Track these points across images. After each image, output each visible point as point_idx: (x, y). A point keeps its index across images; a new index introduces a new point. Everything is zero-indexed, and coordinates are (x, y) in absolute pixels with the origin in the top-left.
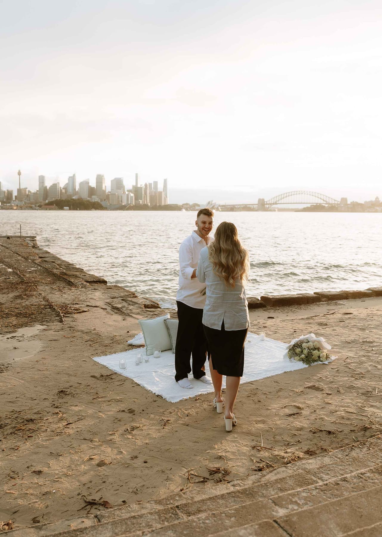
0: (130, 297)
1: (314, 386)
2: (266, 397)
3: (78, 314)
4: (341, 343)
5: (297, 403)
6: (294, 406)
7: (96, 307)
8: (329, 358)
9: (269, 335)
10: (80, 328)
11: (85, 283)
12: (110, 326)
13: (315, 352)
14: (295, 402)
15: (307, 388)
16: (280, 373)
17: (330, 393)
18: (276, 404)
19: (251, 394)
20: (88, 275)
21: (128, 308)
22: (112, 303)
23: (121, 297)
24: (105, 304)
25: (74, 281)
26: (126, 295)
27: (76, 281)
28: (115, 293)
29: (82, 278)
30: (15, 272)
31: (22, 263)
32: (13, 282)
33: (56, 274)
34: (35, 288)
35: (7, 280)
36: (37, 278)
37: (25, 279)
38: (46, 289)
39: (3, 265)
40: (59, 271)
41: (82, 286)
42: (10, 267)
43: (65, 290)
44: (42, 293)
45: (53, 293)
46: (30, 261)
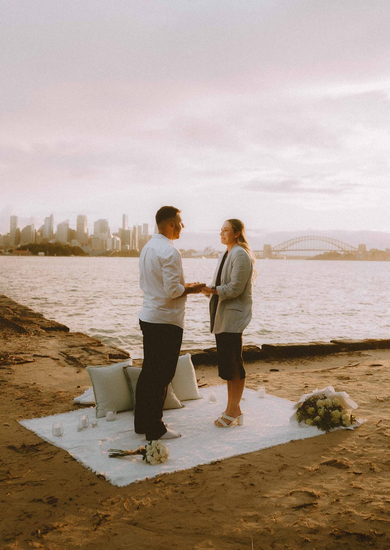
0: (94, 346)
1: (336, 461)
2: (263, 478)
3: (18, 366)
4: (370, 401)
5: (310, 488)
6: (305, 492)
8: (355, 420)
9: (271, 391)
10: (14, 382)
11: (40, 330)
12: (56, 379)
13: (336, 413)
14: (306, 485)
15: (324, 464)
16: (284, 442)
17: (359, 471)
18: (277, 490)
19: (240, 473)
20: (47, 321)
21: (87, 359)
22: (68, 352)
23: (82, 346)
24: (59, 354)
25: (26, 328)
26: (88, 344)
27: (29, 328)
28: (76, 341)
29: (37, 324)
33: (7, 319)
40: (11, 316)
41: (35, 333)
43: (12, 338)
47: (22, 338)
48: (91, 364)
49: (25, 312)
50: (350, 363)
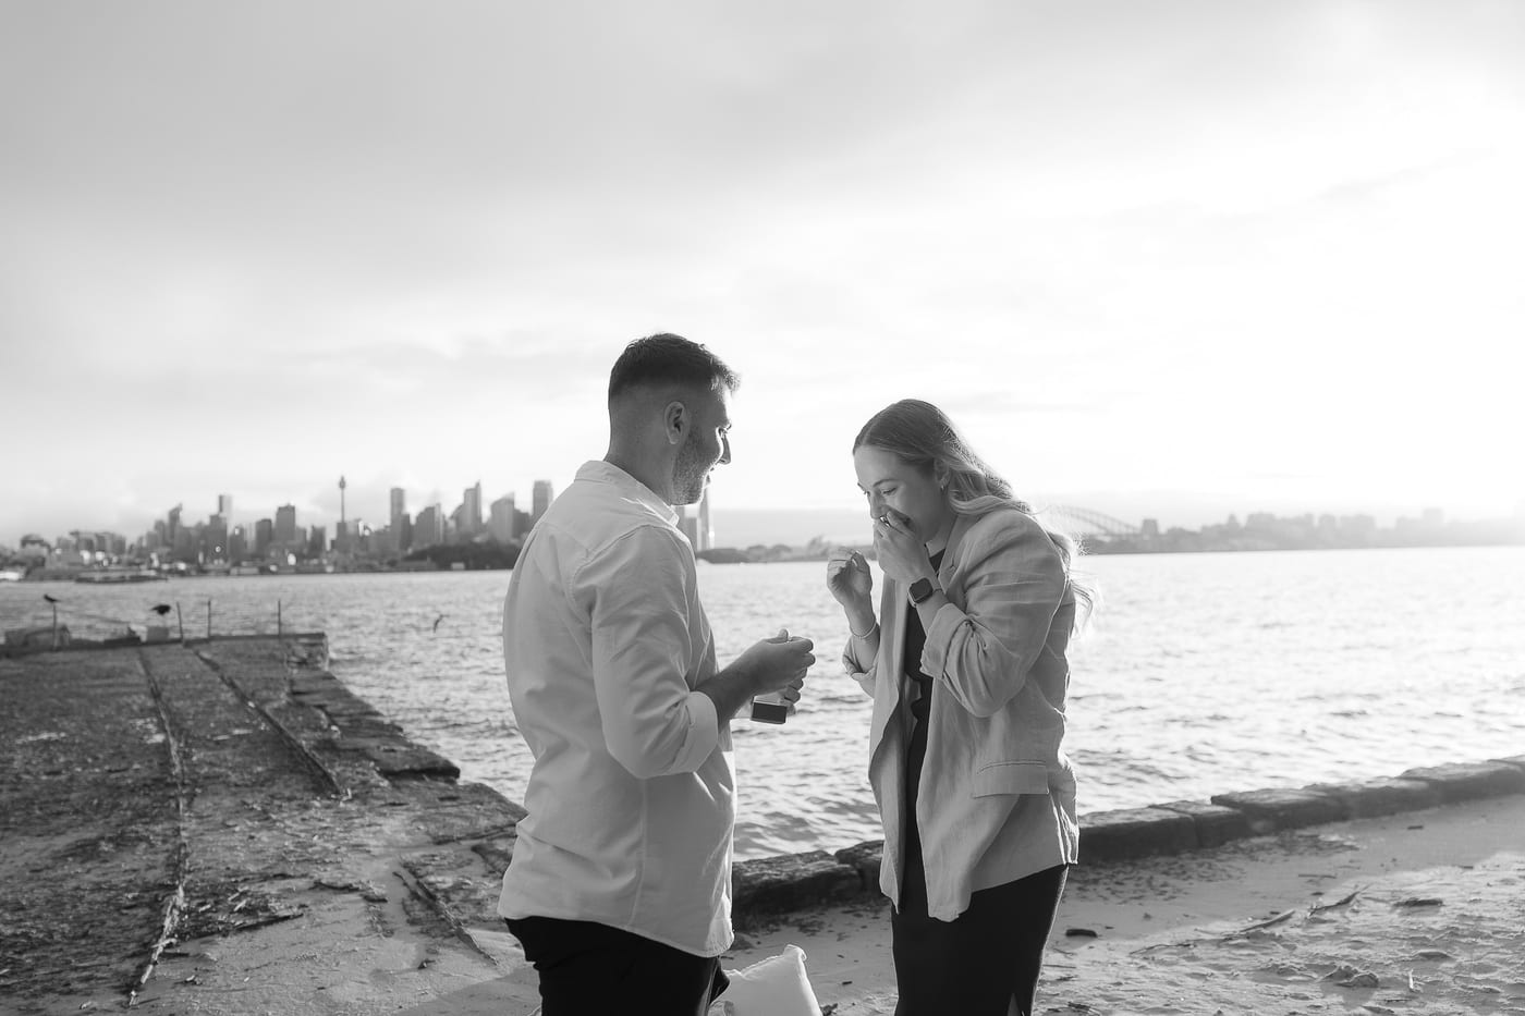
0: (508, 836)
3: (236, 940)
7: (348, 889)
11: (375, 778)
20: (404, 749)
21: (472, 897)
22: (425, 865)
23: (474, 836)
24: (395, 874)
25: (338, 774)
26: (495, 827)
27: (349, 774)
28: (461, 817)
29: (375, 761)
30: (165, 746)
31: (220, 712)
32: (123, 783)
33: (300, 747)
34: (181, 806)
35: (113, 776)
36: (220, 766)
37: (177, 770)
38: (217, 810)
39: (155, 720)
40: (318, 735)
41: (356, 791)
42: (167, 728)
43: (282, 812)
44: (189, 825)
45: (229, 827)
46: (251, 704)
47: (312, 812)
48: (479, 919)
49: (359, 721)
50: (1316, 889)
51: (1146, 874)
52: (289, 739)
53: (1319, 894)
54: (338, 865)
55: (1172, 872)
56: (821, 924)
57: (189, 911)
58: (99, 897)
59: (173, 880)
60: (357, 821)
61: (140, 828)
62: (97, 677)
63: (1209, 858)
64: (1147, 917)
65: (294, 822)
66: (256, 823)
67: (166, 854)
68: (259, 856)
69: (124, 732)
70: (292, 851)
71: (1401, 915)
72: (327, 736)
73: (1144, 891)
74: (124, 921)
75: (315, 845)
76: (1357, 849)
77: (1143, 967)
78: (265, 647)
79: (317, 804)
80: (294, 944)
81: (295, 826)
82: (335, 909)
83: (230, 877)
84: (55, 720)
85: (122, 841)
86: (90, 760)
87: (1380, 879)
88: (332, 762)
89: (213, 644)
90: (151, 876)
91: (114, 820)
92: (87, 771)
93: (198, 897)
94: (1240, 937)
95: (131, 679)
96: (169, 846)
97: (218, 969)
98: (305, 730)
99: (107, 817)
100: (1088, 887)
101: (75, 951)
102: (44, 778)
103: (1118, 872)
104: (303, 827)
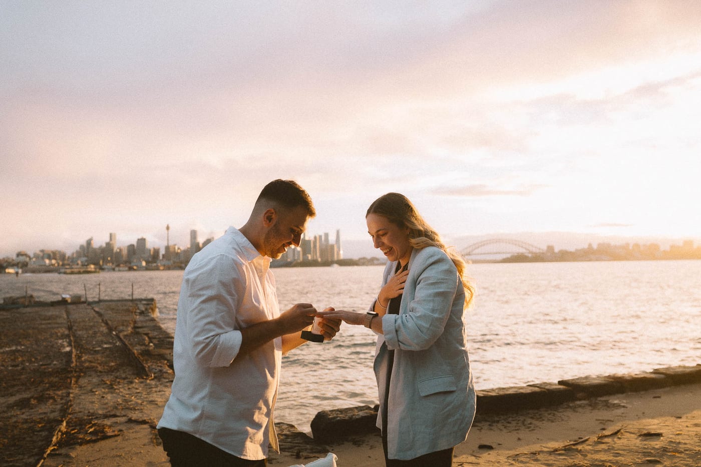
3: (86, 447)
7: (144, 422)
11: (166, 368)
30: (70, 352)
31: (99, 336)
32: (46, 371)
33: (134, 353)
34: (73, 381)
35: (43, 367)
36: (94, 363)
37: (73, 365)
38: (89, 384)
39: (68, 340)
40: (143, 348)
41: (156, 375)
42: (73, 344)
43: (120, 385)
44: (75, 391)
45: (93, 392)
46: (114, 333)
47: (134, 385)
49: (163, 341)
50: (603, 426)
51: (522, 418)
52: (129, 350)
53: (604, 429)
54: (141, 411)
55: (535, 417)
56: (363, 442)
57: (66, 433)
58: (25, 426)
59: (62, 418)
60: (154, 389)
61: (51, 393)
62: (44, 319)
63: (554, 411)
64: (519, 439)
65: (125, 390)
66: (107, 390)
67: (61, 405)
68: (105, 406)
69: (52, 346)
70: (121, 404)
71: (641, 440)
72: (147, 348)
73: (520, 426)
74: (35, 438)
75: (132, 401)
76: (627, 407)
77: (512, 464)
78: (125, 306)
79: (136, 381)
80: (113, 449)
81: (124, 392)
82: (136, 432)
83: (89, 416)
84: (20, 340)
85: (41, 399)
86: (33, 360)
87: (635, 423)
88: (147, 360)
89: (101, 304)
90: (52, 416)
91: (40, 389)
92: (31, 365)
93: (72, 426)
94: (562, 450)
95: (59, 321)
96: (63, 401)
97: (74, 461)
98: (137, 345)
99: (36, 387)
100: (494, 424)
101: (8, 453)
102: (10, 368)
103: (509, 417)
104: (127, 392)
